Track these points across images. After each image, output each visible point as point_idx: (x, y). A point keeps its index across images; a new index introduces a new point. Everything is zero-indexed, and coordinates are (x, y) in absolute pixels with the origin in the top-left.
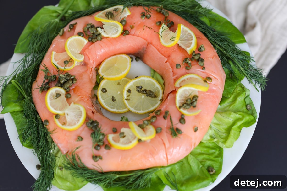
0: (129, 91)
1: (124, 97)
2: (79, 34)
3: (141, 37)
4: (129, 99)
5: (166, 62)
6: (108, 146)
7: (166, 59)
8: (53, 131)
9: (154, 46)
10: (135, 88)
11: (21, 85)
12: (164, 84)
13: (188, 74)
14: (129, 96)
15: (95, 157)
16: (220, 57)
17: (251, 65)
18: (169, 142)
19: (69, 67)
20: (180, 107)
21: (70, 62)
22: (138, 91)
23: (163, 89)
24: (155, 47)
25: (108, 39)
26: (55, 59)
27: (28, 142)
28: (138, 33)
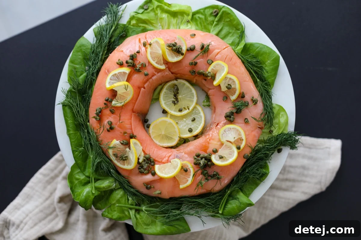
0: (180, 111)
1: (188, 111)
2: (154, 174)
3: (131, 121)
4: (188, 107)
5: (144, 88)
6: (242, 96)
7: (142, 89)
8: (250, 147)
9: (134, 106)
10: (176, 106)
11: (220, 204)
12: (161, 84)
13: (149, 62)
14: (185, 108)
15: (255, 102)
16: (111, 51)
17: (106, 22)
18: (214, 50)
19: (188, 166)
20: (182, 54)
21: (184, 168)
22: (178, 101)
23: (166, 83)
24: (135, 104)
25: (144, 150)
26: (186, 183)
27: (264, 170)
28: (128, 126)
